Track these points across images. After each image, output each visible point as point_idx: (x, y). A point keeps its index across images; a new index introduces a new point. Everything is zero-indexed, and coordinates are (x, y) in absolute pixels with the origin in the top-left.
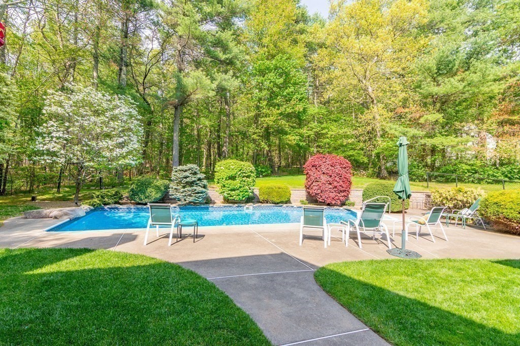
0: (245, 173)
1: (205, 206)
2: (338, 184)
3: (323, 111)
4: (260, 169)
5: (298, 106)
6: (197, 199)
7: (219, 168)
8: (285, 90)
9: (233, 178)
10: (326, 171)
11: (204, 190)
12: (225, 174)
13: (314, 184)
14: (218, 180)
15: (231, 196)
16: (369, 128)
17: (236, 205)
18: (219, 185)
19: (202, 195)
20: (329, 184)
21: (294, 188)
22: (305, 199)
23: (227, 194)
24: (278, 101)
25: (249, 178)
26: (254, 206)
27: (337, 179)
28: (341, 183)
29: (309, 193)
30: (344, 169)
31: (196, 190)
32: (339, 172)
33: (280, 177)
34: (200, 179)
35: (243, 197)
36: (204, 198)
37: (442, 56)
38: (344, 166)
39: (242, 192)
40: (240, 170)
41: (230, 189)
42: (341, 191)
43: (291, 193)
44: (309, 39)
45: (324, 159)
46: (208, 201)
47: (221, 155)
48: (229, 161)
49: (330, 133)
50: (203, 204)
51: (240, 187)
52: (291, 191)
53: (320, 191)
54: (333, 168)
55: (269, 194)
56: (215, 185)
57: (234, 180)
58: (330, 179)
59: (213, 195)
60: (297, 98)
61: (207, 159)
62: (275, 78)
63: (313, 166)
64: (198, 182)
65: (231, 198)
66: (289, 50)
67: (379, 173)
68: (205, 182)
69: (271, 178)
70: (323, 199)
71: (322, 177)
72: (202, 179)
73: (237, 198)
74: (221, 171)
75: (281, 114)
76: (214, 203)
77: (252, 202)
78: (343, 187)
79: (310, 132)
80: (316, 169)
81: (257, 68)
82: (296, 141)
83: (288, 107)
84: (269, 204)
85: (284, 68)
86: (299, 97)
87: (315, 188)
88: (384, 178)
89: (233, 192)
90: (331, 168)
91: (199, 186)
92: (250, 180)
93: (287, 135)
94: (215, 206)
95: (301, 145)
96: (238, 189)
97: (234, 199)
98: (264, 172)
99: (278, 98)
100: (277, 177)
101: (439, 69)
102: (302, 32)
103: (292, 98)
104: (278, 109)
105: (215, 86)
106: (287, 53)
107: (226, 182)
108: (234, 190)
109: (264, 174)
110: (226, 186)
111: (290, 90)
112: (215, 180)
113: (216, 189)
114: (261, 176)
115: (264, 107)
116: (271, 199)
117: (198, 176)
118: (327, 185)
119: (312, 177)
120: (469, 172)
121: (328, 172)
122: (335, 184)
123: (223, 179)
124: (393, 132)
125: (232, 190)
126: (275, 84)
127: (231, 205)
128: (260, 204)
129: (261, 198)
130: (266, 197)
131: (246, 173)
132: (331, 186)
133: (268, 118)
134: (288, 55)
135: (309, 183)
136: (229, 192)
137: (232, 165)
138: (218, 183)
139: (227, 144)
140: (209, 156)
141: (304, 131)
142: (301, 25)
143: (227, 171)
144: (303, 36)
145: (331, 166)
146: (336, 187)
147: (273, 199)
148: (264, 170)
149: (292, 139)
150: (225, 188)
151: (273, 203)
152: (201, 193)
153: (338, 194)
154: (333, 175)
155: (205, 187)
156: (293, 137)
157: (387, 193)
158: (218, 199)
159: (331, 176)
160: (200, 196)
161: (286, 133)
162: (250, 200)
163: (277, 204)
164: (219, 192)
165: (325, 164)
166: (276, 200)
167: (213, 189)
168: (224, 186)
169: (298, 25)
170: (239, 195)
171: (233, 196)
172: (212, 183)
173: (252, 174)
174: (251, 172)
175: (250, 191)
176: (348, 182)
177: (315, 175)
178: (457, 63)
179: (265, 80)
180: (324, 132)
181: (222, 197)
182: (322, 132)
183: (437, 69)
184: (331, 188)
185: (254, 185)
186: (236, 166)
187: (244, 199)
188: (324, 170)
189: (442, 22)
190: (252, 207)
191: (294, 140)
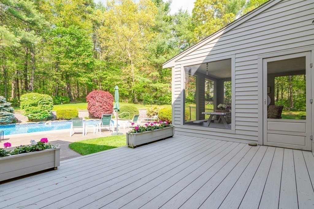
0: (44, 101)
1: (12, 124)
2: (105, 107)
3: (104, 64)
4: (61, 99)
5: (86, 59)
6: (4, 120)
7: (23, 99)
8: (77, 48)
9: (35, 105)
10: (99, 100)
11: (10, 113)
12: (29, 102)
13: (92, 107)
14: (23, 106)
15: (34, 117)
16: (127, 77)
17: (39, 122)
18: (23, 110)
19: (8, 117)
20: (100, 107)
21: (82, 110)
22: (89, 116)
23: (31, 115)
24: (72, 55)
25: (48, 105)
26: (53, 122)
27: (105, 104)
28: (107, 106)
29: (89, 112)
30: (108, 99)
31: (3, 114)
32: (106, 101)
33: (75, 103)
34: (6, 106)
35: (43, 117)
36: (11, 120)
37: (159, 45)
38: (109, 97)
39: (43, 113)
40: (41, 100)
41: (33, 112)
42: (107, 111)
43: (79, 113)
44: (95, 18)
45: (98, 94)
46: (15, 121)
47: (27, 89)
48: (32, 94)
49: (108, 77)
50: (10, 123)
51: (41, 111)
52: (79, 112)
53: (95, 111)
54: (102, 98)
55: (63, 114)
56: (21, 110)
57: (36, 106)
58: (101, 104)
59: (19, 117)
60: (86, 55)
61: (15, 91)
62: (70, 40)
63: (91, 97)
64: (5, 108)
65: (35, 118)
66: (80, 23)
67: (134, 101)
68: (11, 108)
69: (69, 104)
70: (98, 116)
71: (96, 103)
72: (9, 106)
73: (39, 118)
74: (25, 100)
75: (75, 64)
76: (20, 122)
77: (51, 120)
78: (108, 108)
79: (95, 76)
80: (93, 99)
81: (56, 31)
82: (86, 81)
83: (80, 60)
84: (63, 121)
85: (76, 35)
86: (87, 54)
87: (92, 109)
88: (136, 103)
89: (36, 114)
90: (101, 98)
91: (6, 111)
92: (49, 106)
93: (79, 77)
94: (20, 124)
95: (89, 84)
96: (40, 112)
97: (36, 119)
98: (64, 101)
99: (72, 53)
100: (73, 104)
101: (158, 51)
102: (90, 12)
103: (82, 54)
104: (72, 60)
105: (19, 40)
106: (79, 25)
107: (30, 107)
108: (37, 113)
109: (64, 102)
110: (30, 110)
111: (81, 49)
112: (20, 106)
113: (22, 113)
114: (62, 103)
115: (62, 58)
116: (64, 117)
117: (5, 104)
118: (99, 107)
119: (91, 103)
120: (169, 100)
121: (100, 100)
122: (104, 107)
123: (27, 106)
124: (138, 79)
125: (34, 113)
126: (70, 44)
127: (34, 122)
128: (57, 121)
129: (58, 117)
130: (61, 116)
131: (46, 102)
132: (101, 108)
133: (65, 66)
134: (79, 26)
135: (89, 107)
136: (32, 114)
137: (34, 97)
138: (23, 108)
139: (33, 81)
140: (17, 88)
141: (91, 75)
142: (89, 8)
143: (30, 100)
144: (90, 15)
145: (102, 97)
146: (104, 109)
147: (66, 117)
148: (64, 99)
149: (83, 79)
150: (29, 112)
151: (66, 120)
152: (8, 116)
153: (105, 112)
154: (102, 102)
155: (11, 111)
156: (84, 79)
157: (128, 111)
158: (24, 119)
159: (101, 103)
160: (7, 118)
161: (79, 76)
162: (50, 118)
163: (69, 120)
164: (24, 115)
165: (98, 96)
166: (67, 117)
167: (20, 113)
168: (28, 110)
169: (88, 7)
170: (40, 116)
171: (35, 117)
172: (19, 109)
173: (50, 102)
174: (50, 101)
175: (49, 113)
176: (111, 106)
177: (93, 102)
178: (165, 49)
179: (62, 40)
180: (105, 76)
181: (27, 118)
182: (103, 76)
183: (157, 50)
184: (101, 109)
185: (52, 109)
186: (38, 98)
187: (44, 118)
188: (98, 99)
189: (161, 27)
190: (51, 123)
191: (85, 80)
